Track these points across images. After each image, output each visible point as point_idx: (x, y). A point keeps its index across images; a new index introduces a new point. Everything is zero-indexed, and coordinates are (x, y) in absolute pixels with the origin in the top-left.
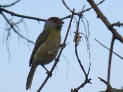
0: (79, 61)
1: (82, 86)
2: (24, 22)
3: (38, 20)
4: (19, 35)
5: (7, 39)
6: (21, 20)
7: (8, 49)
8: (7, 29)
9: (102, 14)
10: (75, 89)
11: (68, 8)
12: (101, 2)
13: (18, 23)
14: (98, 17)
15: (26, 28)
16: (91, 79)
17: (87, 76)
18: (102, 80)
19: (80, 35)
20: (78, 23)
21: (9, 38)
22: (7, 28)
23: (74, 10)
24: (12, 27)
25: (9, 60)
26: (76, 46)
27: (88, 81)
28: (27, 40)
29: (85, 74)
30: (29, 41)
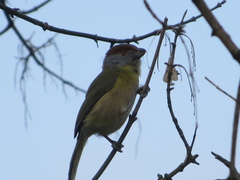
0: (175, 121)
1: (181, 168)
2: (55, 44)
3: (96, 38)
4: (45, 69)
5: (22, 78)
6: (50, 41)
7: (24, 98)
8: (21, 59)
9: (221, 28)
10: (166, 175)
11: (155, 16)
12: (219, 5)
13: (44, 46)
14: (214, 34)
15: (60, 56)
16: (197, 156)
17: (189, 149)
18: (219, 158)
19: (177, 68)
20: (174, 45)
21: (25, 76)
22: (21, 56)
23: (166, 20)
24: (32, 53)
25: (25, 118)
26: (169, 90)
27: (191, 159)
28: (61, 79)
29: (186, 145)
30: (65, 82)
